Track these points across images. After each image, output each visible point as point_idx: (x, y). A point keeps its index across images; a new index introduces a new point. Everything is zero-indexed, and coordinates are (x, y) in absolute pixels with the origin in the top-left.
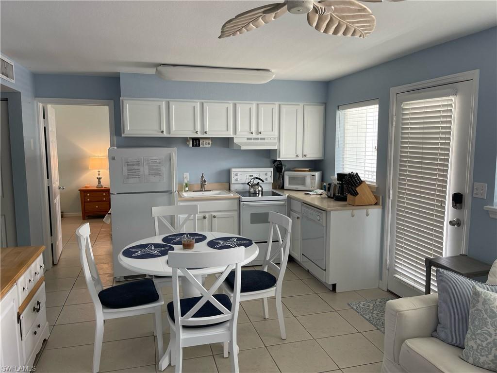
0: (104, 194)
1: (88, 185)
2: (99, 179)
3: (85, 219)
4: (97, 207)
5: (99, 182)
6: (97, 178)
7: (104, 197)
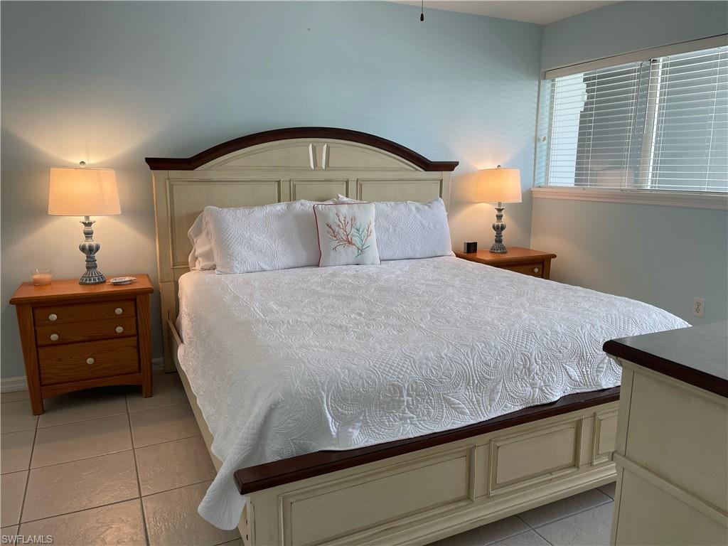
0: (119, 311)
1: (46, 277)
2: (90, 251)
3: (44, 412)
4: (90, 361)
5: (91, 264)
6: (83, 249)
7: (119, 320)
